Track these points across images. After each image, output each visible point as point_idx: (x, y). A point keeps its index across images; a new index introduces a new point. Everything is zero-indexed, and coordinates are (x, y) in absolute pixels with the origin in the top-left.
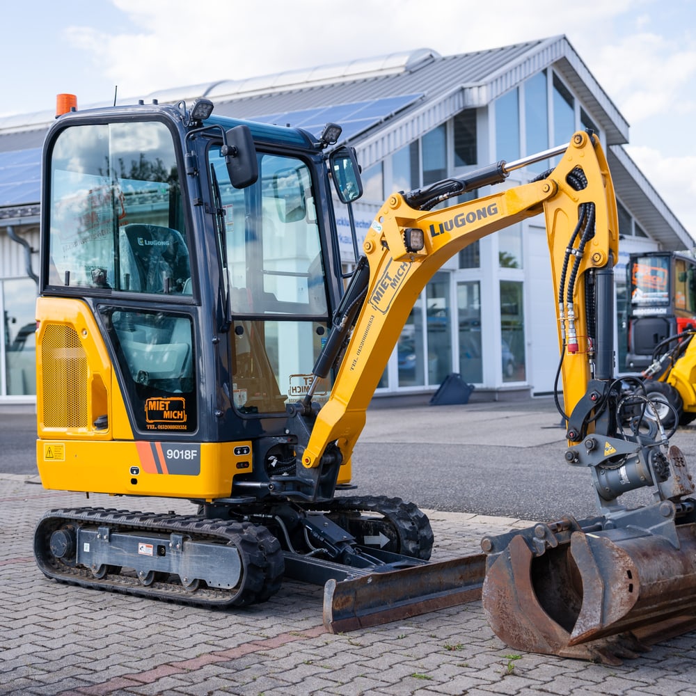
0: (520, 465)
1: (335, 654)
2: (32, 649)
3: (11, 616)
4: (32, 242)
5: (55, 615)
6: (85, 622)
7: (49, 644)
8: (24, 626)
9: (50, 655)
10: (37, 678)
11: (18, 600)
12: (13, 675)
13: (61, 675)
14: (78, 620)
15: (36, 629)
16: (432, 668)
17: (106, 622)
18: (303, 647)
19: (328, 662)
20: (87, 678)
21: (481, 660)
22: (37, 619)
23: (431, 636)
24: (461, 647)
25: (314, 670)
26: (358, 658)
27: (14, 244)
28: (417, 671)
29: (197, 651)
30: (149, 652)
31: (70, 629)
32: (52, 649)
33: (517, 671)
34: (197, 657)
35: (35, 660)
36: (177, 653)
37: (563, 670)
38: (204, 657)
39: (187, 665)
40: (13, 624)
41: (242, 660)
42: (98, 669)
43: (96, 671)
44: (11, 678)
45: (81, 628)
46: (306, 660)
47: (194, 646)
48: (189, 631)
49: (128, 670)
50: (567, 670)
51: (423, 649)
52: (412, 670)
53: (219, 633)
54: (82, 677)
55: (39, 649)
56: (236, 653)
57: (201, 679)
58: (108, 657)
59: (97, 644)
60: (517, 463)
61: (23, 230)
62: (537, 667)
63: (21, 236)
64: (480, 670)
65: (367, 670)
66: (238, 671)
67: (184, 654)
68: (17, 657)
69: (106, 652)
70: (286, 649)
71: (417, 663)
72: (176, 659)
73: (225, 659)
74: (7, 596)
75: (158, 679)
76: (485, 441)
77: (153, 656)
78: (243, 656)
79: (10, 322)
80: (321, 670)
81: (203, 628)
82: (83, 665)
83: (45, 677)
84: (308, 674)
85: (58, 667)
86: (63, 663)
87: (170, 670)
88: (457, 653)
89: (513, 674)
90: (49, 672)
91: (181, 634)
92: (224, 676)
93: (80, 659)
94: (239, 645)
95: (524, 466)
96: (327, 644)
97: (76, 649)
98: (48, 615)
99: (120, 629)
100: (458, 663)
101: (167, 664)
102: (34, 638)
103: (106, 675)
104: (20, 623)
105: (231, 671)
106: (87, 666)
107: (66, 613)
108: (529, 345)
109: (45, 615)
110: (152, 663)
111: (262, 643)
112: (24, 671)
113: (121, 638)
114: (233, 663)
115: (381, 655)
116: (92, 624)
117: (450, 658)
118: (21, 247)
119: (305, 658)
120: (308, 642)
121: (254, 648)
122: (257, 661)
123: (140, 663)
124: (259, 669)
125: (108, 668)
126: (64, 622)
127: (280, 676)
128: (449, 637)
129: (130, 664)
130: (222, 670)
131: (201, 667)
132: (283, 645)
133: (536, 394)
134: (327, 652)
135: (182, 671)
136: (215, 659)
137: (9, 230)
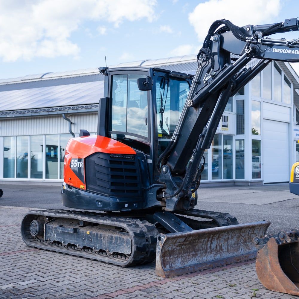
0: (258, 212)
1: (187, 287)
2: (68, 282)
3: (61, 268)
4: (72, 120)
5: (78, 269)
6: (89, 272)
7: (75, 280)
8: (65, 273)
9: (75, 285)
10: (70, 294)
11: (63, 262)
12: (61, 293)
13: (80, 293)
14: (86, 271)
15: (70, 274)
16: (224, 294)
17: (97, 272)
18: (174, 284)
19: (184, 290)
20: (90, 294)
21: (243, 291)
22: (70, 270)
23: (224, 281)
24: (235, 286)
25: (178, 293)
26: (195, 289)
27: (65, 120)
28: (218, 295)
29: (133, 284)
30: (114, 285)
31: (84, 274)
32: (76, 283)
33: (257, 296)
34: (133, 287)
35: (70, 287)
36: (125, 285)
37: (275, 295)
38: (135, 287)
39: (129, 290)
40: (61, 272)
41: (150, 289)
42: (94, 291)
43: (93, 292)
44: (60, 294)
45: (88, 274)
46: (175, 289)
47: (132, 283)
48: (130, 276)
49: (106, 292)
50: (276, 295)
51: (221, 286)
52: (216, 294)
53: (141, 278)
54: (88, 294)
55: (71, 282)
56: (148, 286)
57: (134, 296)
58: (98, 286)
59: (94, 281)
60: (257, 211)
61: (68, 115)
62: (264, 294)
63: (68, 118)
64: (243, 295)
65: (199, 294)
66: (149, 293)
67: (128, 286)
68: (63, 285)
69: (97, 284)
70: (167, 285)
71: (218, 292)
72: (125, 288)
73: (144, 288)
74: (59, 260)
75: (117, 296)
76: (245, 202)
77: (115, 286)
78: (151, 287)
79: (62, 150)
80: (181, 293)
81: (135, 276)
82: (88, 289)
83: (73, 294)
84: (176, 295)
85: (79, 290)
86: (81, 288)
87: (122, 292)
88: (234, 288)
89: (256, 297)
90: (75, 292)
91: (126, 278)
92: (143, 295)
93: (87, 287)
94: (149, 283)
95: (260, 213)
96: (183, 283)
97: (86, 282)
98: (75, 269)
99: (103, 275)
100: (234, 292)
101: (121, 290)
102: (70, 278)
103: (97, 294)
104: (64, 272)
105: (146, 293)
106: (90, 290)
107: (82, 268)
108: (262, 164)
109: (74, 268)
110: (115, 289)
111: (158, 282)
112: (66, 291)
113: (103, 279)
114: (147, 290)
115: (204, 288)
116: (92, 273)
117: (231, 290)
118: (68, 122)
119: (175, 288)
120: (176, 282)
121: (155, 284)
122: (156, 289)
123: (111, 289)
124: (157, 293)
125: (98, 291)
126: (81, 272)
127: (165, 296)
128: (231, 281)
129: (106, 289)
130: (142, 293)
131: (134, 291)
132: (166, 283)
133: (265, 184)
134: (183, 286)
135: (127, 293)
136: (139, 288)
137: (63, 115)
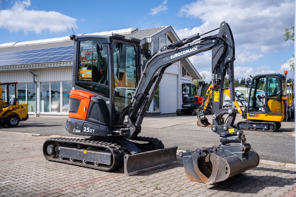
0: (158, 133)
1: (112, 183)
2: (33, 181)
3: (28, 172)
4: (35, 73)
5: (39, 172)
6: (47, 174)
7: (38, 180)
8: (31, 175)
9: (38, 183)
10: (35, 189)
11: (30, 168)
12: (28, 188)
13: (41, 188)
14: (45, 173)
15: (34, 176)
16: (137, 187)
17: (53, 174)
18: (104, 181)
19: (110, 186)
20: (48, 189)
21: (149, 185)
22: (35, 173)
23: (136, 179)
24: (144, 182)
25: (107, 188)
26: (118, 184)
27: (30, 73)
28: (133, 188)
29: (77, 182)
30: (64, 182)
31: (43, 176)
32: (39, 181)
33: (158, 188)
34: (77, 184)
35: (34, 184)
36: (71, 183)
37: (170, 188)
38: (78, 184)
39: (74, 186)
40: (29, 174)
41: (88, 185)
42: (51, 187)
43: (50, 188)
44: (28, 189)
45: (46, 176)
46: (105, 185)
47: (76, 181)
48: (74, 177)
49: (58, 187)
50: (171, 188)
51: (134, 182)
52: (132, 188)
53: (82, 177)
54: (47, 189)
55: (35, 181)
56: (87, 183)
57: (78, 190)
58: (53, 184)
59: (51, 180)
60: (158, 132)
61: (33, 70)
62: (163, 187)
63: (32, 72)
64: (149, 188)
65: (120, 188)
66: (87, 188)
67: (73, 183)
68: (30, 184)
69: (53, 182)
70: (99, 182)
71: (133, 186)
72: (71, 184)
73: (83, 184)
74: (27, 167)
75: (66, 190)
76: (149, 126)
77: (65, 183)
78: (88, 184)
79: (29, 93)
80: (109, 188)
81: (78, 176)
82: (47, 186)
83: (37, 189)
84: (105, 189)
85: (40, 186)
86: (42, 185)
87: (69, 187)
88: (143, 183)
89: (157, 189)
90: (38, 188)
91: (72, 177)
92: (83, 189)
93: (46, 184)
94: (87, 181)
95: (159, 133)
96: (110, 180)
97: (45, 181)
98: (38, 172)
99: (56, 176)
100: (143, 186)
101: (69, 186)
102: (34, 178)
103: (53, 188)
104: (31, 174)
105: (85, 188)
106: (48, 186)
107: (42, 171)
108: (161, 102)
109: (37, 172)
110: (65, 185)
111: (93, 180)
112: (31, 187)
113: (57, 178)
114: (86, 185)
115: (124, 184)
116: (49, 175)
117: (141, 185)
118: (32, 75)
119: (105, 184)
120: (105, 180)
121: (91, 182)
122: (92, 185)
123: (62, 185)
124: (93, 187)
125: (53, 187)
126: (42, 174)
127: (98, 189)
128: (141, 179)
129: (59, 186)
130: (83, 187)
131: (78, 187)
132: (99, 181)
133: (162, 114)
134: (110, 183)
135: (72, 188)
136: (81, 184)
137: (29, 70)
